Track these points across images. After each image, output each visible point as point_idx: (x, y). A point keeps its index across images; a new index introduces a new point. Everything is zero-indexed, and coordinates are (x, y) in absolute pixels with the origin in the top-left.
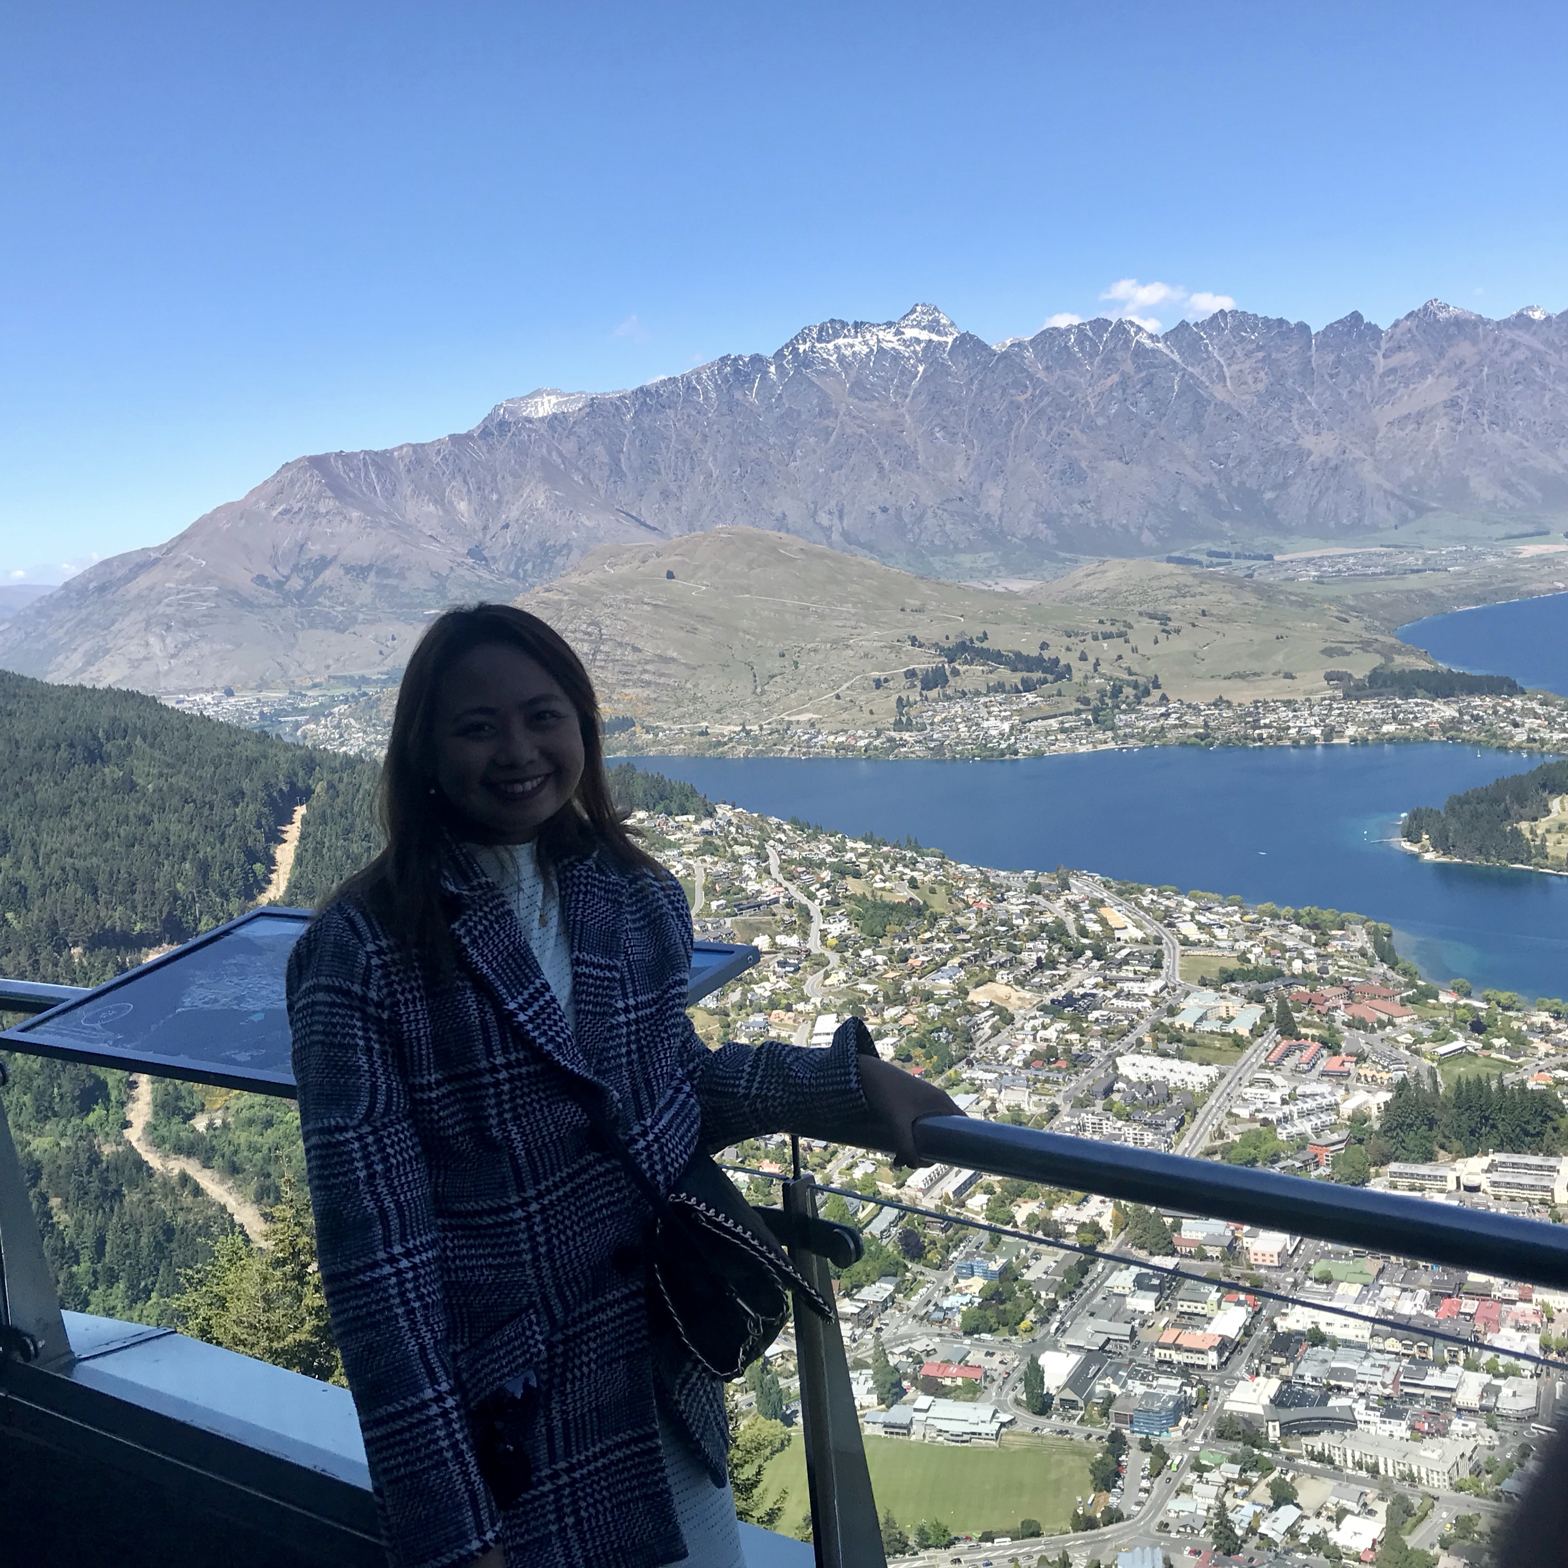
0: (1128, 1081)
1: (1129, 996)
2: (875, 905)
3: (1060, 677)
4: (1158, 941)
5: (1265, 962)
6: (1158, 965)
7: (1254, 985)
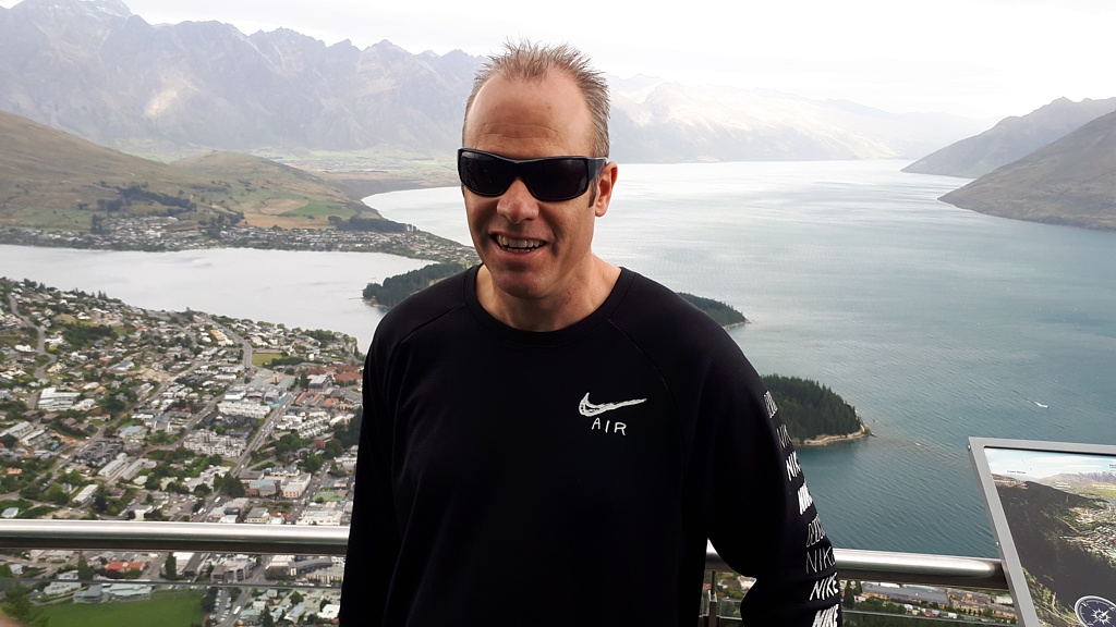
0: (223, 415)
1: (225, 373)
2: (80, 329)
3: (189, 209)
4: (241, 345)
5: (296, 355)
6: (240, 358)
7: (290, 367)
